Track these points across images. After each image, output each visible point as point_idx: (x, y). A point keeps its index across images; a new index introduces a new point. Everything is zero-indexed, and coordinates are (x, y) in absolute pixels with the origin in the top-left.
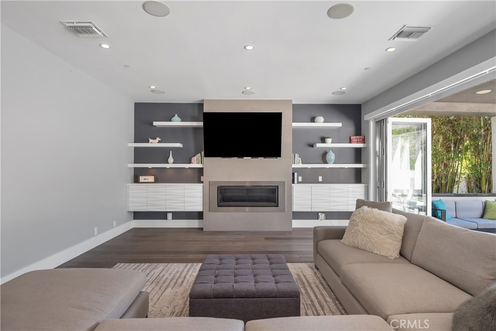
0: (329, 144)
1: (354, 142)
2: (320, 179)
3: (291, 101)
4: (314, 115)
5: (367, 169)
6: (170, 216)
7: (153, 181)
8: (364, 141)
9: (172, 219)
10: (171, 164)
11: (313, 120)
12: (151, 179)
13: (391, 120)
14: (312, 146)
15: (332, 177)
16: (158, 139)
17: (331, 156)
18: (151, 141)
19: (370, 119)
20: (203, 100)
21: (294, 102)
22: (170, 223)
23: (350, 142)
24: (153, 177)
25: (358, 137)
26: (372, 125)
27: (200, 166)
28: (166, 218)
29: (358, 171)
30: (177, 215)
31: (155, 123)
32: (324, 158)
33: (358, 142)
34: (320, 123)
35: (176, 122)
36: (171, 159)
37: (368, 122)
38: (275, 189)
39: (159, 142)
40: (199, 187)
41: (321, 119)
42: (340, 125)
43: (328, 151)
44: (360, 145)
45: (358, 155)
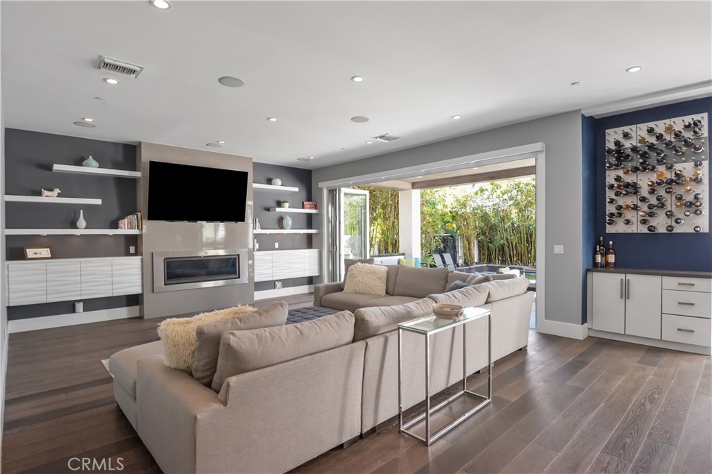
0: (286, 209)
1: (307, 208)
2: (277, 245)
3: (251, 159)
4: (271, 177)
5: (320, 235)
6: (80, 307)
7: (50, 256)
8: (316, 207)
9: (84, 311)
10: (82, 229)
11: (269, 181)
12: (46, 252)
13: (344, 190)
14: (268, 210)
15: (288, 244)
16: (57, 191)
17: (288, 221)
18: (46, 193)
19: (324, 187)
20: (141, 142)
21: (254, 161)
22: (81, 318)
23: (303, 208)
24: (49, 249)
25: (310, 203)
26: (325, 192)
27: (135, 232)
28: (73, 310)
29: (310, 236)
30: (91, 305)
31: (57, 167)
32: (280, 222)
33: (310, 208)
34: (278, 186)
35: (92, 168)
36: (82, 222)
37: (321, 189)
38: (236, 259)
39: (59, 195)
40: (136, 260)
41: (279, 182)
42: (296, 189)
43: (284, 216)
44: (313, 211)
45: (310, 221)
